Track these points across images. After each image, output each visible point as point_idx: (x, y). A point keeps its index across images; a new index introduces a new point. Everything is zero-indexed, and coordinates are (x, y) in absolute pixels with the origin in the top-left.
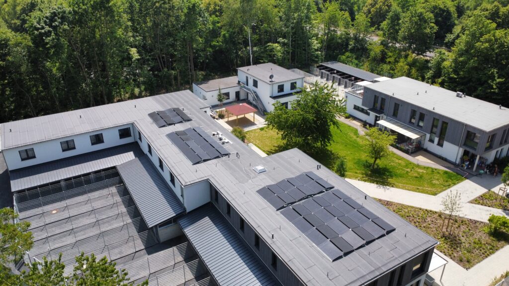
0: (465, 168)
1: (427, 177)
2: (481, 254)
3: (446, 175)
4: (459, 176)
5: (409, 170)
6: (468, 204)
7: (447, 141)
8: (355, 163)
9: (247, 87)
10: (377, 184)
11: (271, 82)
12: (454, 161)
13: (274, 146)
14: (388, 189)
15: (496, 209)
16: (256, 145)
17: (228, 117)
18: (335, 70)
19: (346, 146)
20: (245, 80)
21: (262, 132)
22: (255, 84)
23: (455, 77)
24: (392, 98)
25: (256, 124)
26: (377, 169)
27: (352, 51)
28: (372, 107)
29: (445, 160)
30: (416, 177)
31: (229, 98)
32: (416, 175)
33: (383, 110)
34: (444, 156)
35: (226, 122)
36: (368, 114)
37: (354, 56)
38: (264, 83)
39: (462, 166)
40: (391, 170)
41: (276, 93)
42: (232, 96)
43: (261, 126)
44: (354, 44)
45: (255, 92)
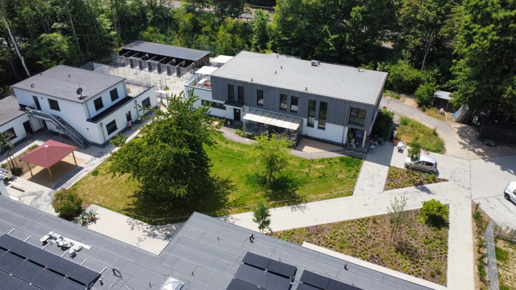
0: (354, 147)
1: (329, 172)
2: (440, 255)
3: (344, 163)
4: (355, 159)
5: (307, 170)
6: (386, 192)
7: (328, 122)
8: (247, 184)
9: (39, 111)
10: (289, 205)
11: (81, 98)
12: (341, 142)
13: (129, 197)
14: (305, 208)
15: (410, 187)
16: (101, 205)
17: (30, 169)
18: (146, 53)
19: (221, 161)
20: (32, 102)
21: (99, 177)
22: (54, 105)
23: (287, 39)
24: (251, 85)
25: (82, 168)
26: (274, 182)
27: (153, 23)
28: (227, 99)
29: (331, 143)
30: (320, 177)
31: (15, 137)
32: (317, 174)
33: (243, 100)
34: (328, 139)
35: (30, 180)
36: (224, 108)
37: (158, 30)
38: (69, 102)
39: (351, 146)
40: (289, 178)
41: (94, 113)
42: (20, 132)
43: (91, 169)
44: (153, 15)
45: (58, 118)
